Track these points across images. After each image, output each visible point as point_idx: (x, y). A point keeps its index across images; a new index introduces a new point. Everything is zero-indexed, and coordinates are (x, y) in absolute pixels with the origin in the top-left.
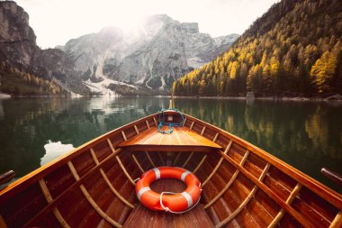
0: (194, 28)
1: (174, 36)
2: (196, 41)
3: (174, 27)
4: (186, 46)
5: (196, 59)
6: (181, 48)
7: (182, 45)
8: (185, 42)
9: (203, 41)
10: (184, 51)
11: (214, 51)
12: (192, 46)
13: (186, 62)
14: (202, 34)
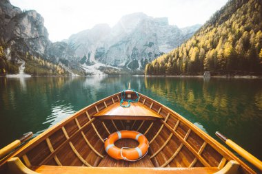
0: (164, 22)
1: (149, 28)
2: (167, 32)
3: (148, 22)
4: (158, 36)
5: (166, 45)
6: (154, 38)
7: (155, 35)
8: (158, 33)
9: (172, 32)
10: (156, 40)
11: (181, 39)
12: (163, 36)
13: (158, 49)
14: (171, 26)
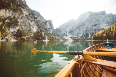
0: (103, 13)
1: (94, 18)
2: (105, 18)
3: (94, 15)
4: (100, 20)
5: (105, 24)
6: (97, 22)
7: (98, 20)
8: (99, 19)
9: (108, 17)
10: (99, 22)
11: (115, 20)
12: (102, 20)
13: (100, 27)
14: (107, 14)
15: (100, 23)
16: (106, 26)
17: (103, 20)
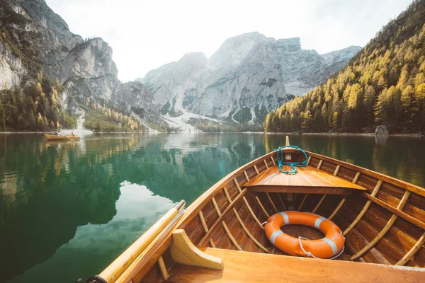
0: (294, 45)
1: (268, 56)
2: (297, 61)
3: (267, 46)
4: (283, 68)
5: (298, 83)
6: (277, 71)
7: (278, 67)
8: (282, 63)
9: (307, 60)
10: (280, 74)
11: (322, 71)
12: (291, 67)
13: (284, 89)
14: (305, 52)
15: (284, 77)
16: (300, 87)
17: (293, 69)
